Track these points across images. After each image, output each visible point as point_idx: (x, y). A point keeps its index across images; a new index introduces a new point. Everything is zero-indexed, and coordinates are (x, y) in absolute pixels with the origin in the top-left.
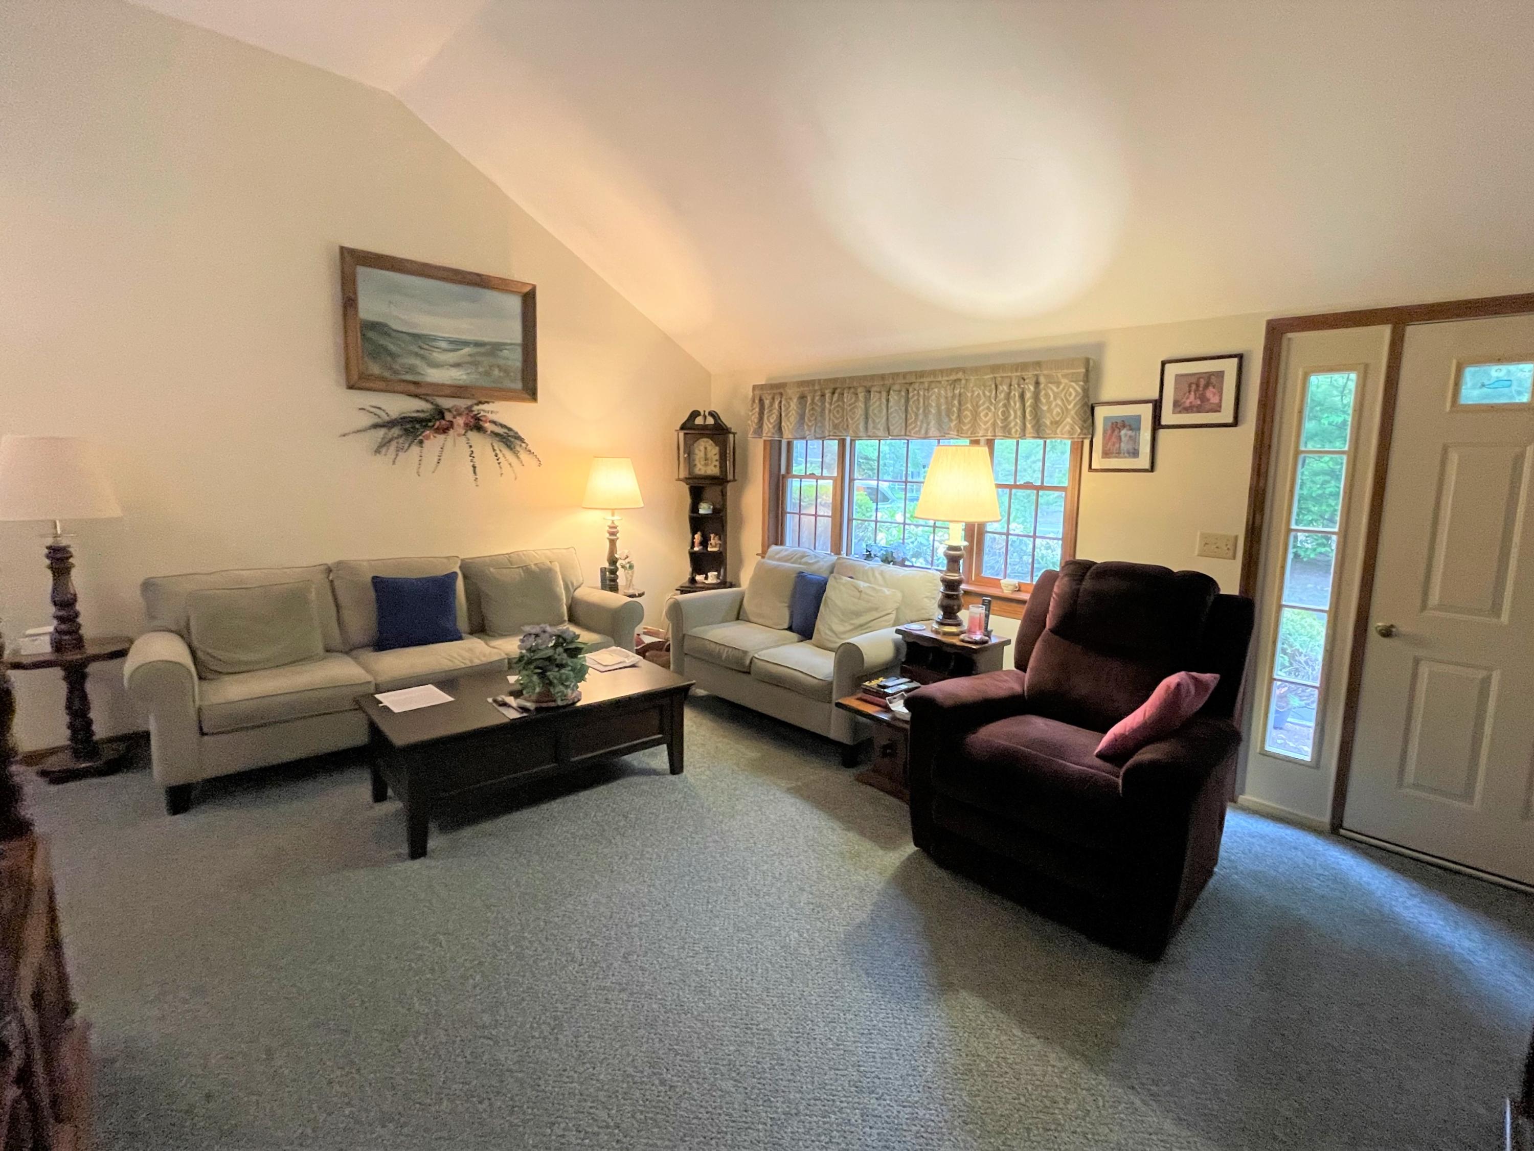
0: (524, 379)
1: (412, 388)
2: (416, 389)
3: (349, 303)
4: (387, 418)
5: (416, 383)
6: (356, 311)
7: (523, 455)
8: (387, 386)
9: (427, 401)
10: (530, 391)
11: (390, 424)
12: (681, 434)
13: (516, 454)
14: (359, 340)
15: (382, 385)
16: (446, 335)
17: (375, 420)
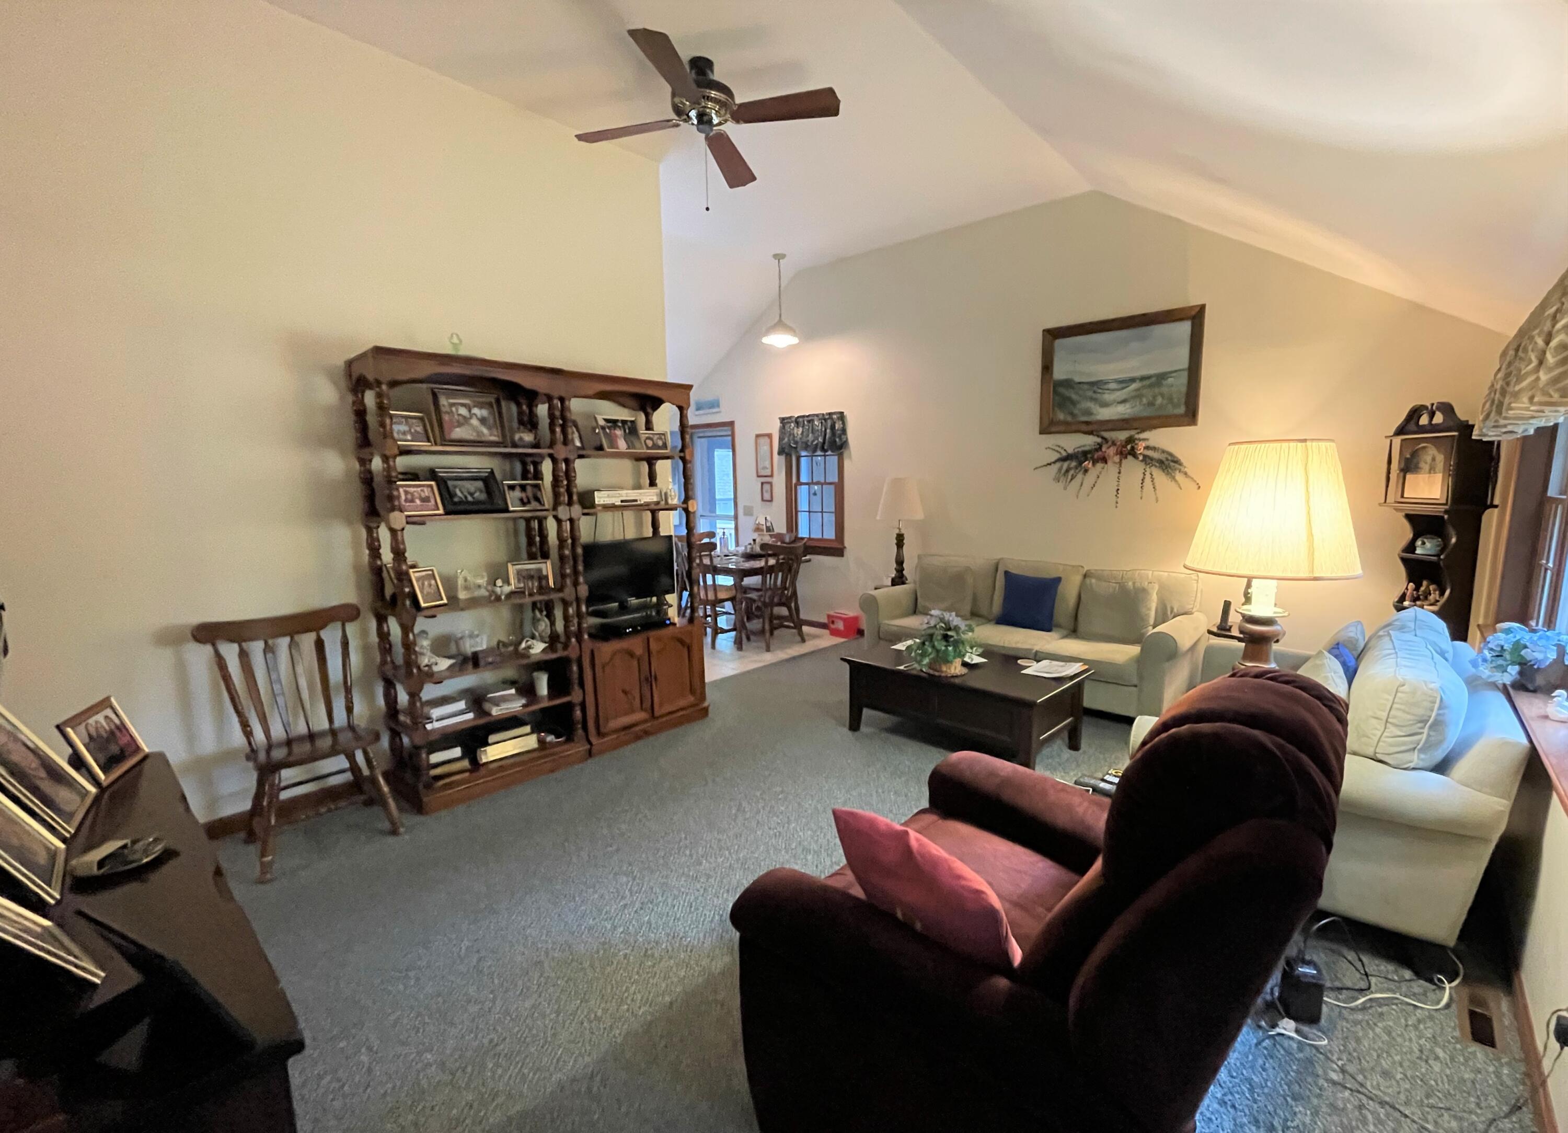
0: (1187, 404)
1: (1084, 428)
2: (1090, 428)
3: (1047, 368)
4: (1064, 454)
5: (1087, 423)
6: (1052, 373)
7: (1179, 477)
8: (1068, 428)
9: (1098, 436)
10: (1190, 416)
11: (1068, 458)
12: (1397, 441)
13: (1173, 478)
14: (1051, 394)
15: (1062, 428)
16: (1116, 377)
17: (1057, 456)
